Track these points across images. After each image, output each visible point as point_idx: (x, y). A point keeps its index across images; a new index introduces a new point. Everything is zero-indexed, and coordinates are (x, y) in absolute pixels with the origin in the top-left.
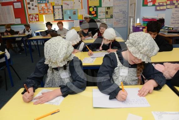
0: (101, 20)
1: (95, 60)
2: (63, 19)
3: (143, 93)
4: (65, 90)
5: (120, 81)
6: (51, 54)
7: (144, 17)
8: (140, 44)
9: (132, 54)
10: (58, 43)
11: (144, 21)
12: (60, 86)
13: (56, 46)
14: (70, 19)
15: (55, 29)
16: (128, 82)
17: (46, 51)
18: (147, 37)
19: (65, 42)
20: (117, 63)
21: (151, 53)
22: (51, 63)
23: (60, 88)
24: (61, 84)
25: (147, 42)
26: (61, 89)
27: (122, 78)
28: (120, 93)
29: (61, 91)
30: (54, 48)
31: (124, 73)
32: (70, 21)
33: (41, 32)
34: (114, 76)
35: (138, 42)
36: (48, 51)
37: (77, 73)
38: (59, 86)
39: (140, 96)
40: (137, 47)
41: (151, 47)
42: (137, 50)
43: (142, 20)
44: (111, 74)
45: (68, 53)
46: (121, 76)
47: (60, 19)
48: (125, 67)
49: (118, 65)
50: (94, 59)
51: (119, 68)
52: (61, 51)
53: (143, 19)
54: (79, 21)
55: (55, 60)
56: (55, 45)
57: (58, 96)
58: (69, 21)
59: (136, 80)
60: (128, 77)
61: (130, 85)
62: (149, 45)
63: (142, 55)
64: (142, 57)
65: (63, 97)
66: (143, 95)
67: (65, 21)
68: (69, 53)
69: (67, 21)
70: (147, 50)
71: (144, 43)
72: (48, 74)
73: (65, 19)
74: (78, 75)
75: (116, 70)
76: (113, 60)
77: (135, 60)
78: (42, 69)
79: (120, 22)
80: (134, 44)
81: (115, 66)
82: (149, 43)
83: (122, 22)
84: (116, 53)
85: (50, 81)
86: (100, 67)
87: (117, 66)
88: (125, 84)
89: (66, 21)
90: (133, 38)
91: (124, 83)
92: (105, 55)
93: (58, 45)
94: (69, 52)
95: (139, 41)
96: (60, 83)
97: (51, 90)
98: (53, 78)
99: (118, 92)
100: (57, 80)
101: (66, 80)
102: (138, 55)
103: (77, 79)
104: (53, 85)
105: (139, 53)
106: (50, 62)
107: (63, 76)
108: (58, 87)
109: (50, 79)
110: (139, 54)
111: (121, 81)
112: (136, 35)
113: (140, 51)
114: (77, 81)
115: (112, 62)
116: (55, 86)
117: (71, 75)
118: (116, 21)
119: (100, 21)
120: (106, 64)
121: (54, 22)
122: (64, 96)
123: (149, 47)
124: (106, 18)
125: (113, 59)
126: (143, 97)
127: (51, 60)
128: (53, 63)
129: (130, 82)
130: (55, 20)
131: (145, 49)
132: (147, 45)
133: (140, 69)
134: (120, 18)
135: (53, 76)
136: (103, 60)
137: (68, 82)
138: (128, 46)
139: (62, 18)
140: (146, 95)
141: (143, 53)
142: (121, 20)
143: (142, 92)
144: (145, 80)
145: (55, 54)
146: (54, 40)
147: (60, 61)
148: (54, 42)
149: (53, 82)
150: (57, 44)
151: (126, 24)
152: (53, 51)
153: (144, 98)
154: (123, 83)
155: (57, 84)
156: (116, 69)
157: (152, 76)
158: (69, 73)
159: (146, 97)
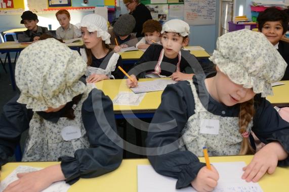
0: (156, 7)
1: (142, 98)
2: (69, 4)
3: (253, 174)
4: (72, 167)
5: (202, 146)
6: (30, 79)
7: (253, 3)
8: (247, 55)
9: (231, 78)
10: (45, 52)
11: (253, 12)
12: (60, 159)
13: (41, 59)
14: (85, 5)
15: (50, 26)
16: (219, 150)
17: (20, 72)
18: (258, 39)
19: (63, 50)
20: (194, 104)
21: (272, 73)
22: (30, 100)
23: (60, 162)
24: (64, 154)
25: (261, 48)
26: (62, 165)
27: (205, 139)
28: (203, 173)
29: (63, 171)
30: (35, 64)
31: (210, 127)
32: (85, 8)
33: (17, 33)
34: (187, 135)
35: (241, 51)
36: (22, 72)
37: (101, 127)
38: (57, 159)
39: (247, 181)
40: (239, 61)
41: (271, 59)
42: (239, 68)
43: (250, 10)
44: (181, 131)
45: (71, 75)
46: (204, 136)
47: (62, 3)
48: (212, 115)
49: (195, 111)
50: (140, 96)
51: (199, 117)
52: (53, 69)
53: (252, 7)
54: (107, 10)
55: (38, 93)
56: (39, 57)
57: (54, 183)
58: (83, 8)
59: (239, 144)
60: (218, 137)
61: (224, 155)
62: (266, 55)
63: (254, 78)
64: (254, 83)
65: (67, 184)
66: (254, 179)
67: (73, 9)
68: (74, 75)
69: (80, 8)
70: (264, 67)
71: (254, 51)
72: (30, 131)
73: (73, 4)
74: (104, 133)
75: (192, 120)
76: (184, 98)
77: (239, 93)
78: (15, 118)
79: (200, 14)
80: (231, 57)
81: (190, 111)
82: (265, 51)
83: (204, 12)
84: (191, 82)
85: (35, 146)
86: (154, 113)
87: (194, 113)
88: (214, 153)
89: (76, 8)
90: (227, 44)
91: (211, 150)
92: (165, 86)
93: (44, 56)
94: (73, 72)
95: (242, 48)
96: (59, 150)
97: (39, 169)
98: (43, 140)
99: (197, 173)
100: (52, 145)
101: (73, 143)
102: (244, 79)
103: (100, 141)
104: (43, 156)
105: (247, 74)
106: (28, 97)
107: (67, 134)
108: (55, 161)
109: (36, 143)
110: (247, 77)
111: (204, 148)
112: (234, 38)
113: (247, 69)
114: (100, 147)
115: (183, 103)
116: (49, 159)
117: (85, 132)
118: (191, 12)
119: (156, 10)
120: (168, 108)
121: (49, 10)
122: (70, 181)
123: (267, 58)
124: (169, 4)
125: (185, 95)
126: (254, 182)
127: (30, 92)
128: (35, 100)
129: (225, 150)
130: (50, 6)
131: (259, 64)
132: (262, 56)
133: (246, 116)
134: (202, 4)
135: (43, 135)
136: (162, 99)
137: (80, 148)
138: (219, 63)
139: (67, 3)
140: (261, 179)
141: (255, 73)
142: (203, 8)
143: (251, 171)
144: (258, 143)
145: (37, 77)
146: (38, 46)
147: (51, 94)
148: (36, 50)
149: (43, 149)
150: (42, 54)
151: (214, 19)
152: (34, 70)
153: (257, 184)
154: (208, 152)
155: (52, 154)
156: (191, 118)
157: (274, 135)
158: (82, 129)
159: (261, 182)
